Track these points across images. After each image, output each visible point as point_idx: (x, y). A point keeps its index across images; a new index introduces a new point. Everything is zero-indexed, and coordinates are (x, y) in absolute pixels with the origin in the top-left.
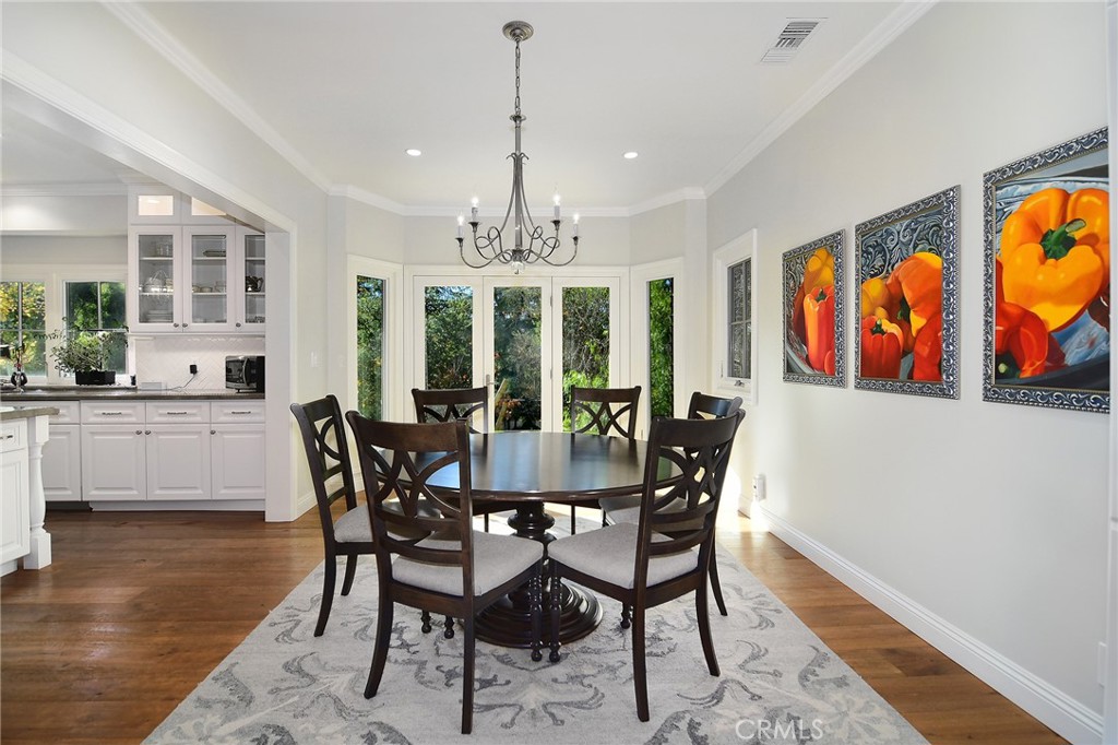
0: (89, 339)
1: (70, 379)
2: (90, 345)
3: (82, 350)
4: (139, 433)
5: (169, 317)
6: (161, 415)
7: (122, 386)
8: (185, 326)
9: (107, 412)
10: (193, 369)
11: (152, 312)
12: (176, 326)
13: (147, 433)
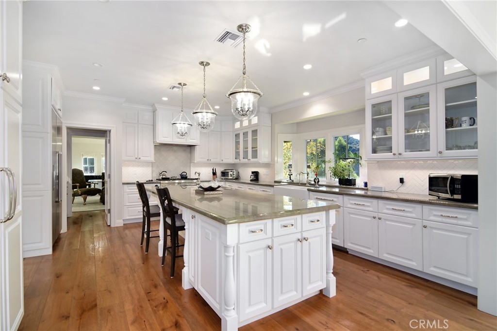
0: (345, 163)
1: (336, 182)
2: (345, 166)
3: (342, 169)
4: (374, 218)
5: (390, 150)
6: (387, 209)
7: (360, 187)
8: (400, 154)
9: (357, 203)
10: (402, 181)
11: (378, 147)
12: (394, 154)
13: (380, 219)
